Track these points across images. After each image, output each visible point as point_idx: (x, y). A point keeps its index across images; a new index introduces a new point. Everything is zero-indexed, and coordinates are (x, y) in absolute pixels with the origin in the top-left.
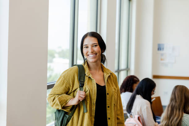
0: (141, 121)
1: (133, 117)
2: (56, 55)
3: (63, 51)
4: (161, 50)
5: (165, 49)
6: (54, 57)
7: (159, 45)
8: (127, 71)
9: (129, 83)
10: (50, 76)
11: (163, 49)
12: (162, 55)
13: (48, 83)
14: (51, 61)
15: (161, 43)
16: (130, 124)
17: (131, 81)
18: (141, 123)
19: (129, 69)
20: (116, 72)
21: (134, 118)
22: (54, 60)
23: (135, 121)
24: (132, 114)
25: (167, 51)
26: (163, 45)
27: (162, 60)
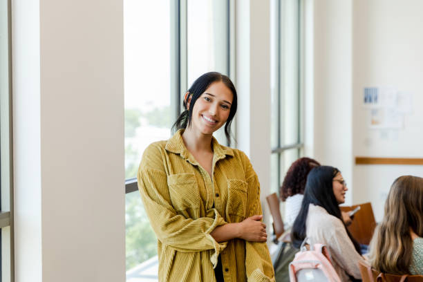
0: (330, 256)
1: (311, 248)
2: (142, 120)
3: (156, 110)
4: (370, 101)
5: (380, 99)
6: (137, 125)
7: (367, 90)
8: (299, 150)
9: (299, 174)
10: (131, 167)
11: (376, 99)
12: (374, 112)
13: (126, 179)
14: (132, 135)
15: (371, 85)
16: (304, 263)
17: (302, 169)
18: (329, 260)
19: (303, 145)
20: (273, 152)
21: (314, 249)
22: (138, 130)
23: (316, 255)
24: (308, 242)
25: (384, 103)
26: (376, 90)
27: (374, 122)
